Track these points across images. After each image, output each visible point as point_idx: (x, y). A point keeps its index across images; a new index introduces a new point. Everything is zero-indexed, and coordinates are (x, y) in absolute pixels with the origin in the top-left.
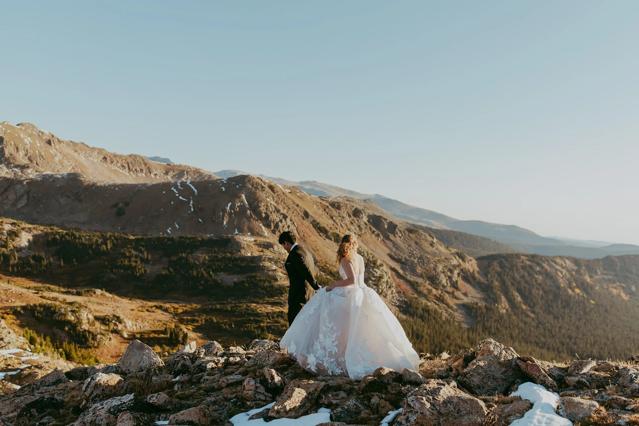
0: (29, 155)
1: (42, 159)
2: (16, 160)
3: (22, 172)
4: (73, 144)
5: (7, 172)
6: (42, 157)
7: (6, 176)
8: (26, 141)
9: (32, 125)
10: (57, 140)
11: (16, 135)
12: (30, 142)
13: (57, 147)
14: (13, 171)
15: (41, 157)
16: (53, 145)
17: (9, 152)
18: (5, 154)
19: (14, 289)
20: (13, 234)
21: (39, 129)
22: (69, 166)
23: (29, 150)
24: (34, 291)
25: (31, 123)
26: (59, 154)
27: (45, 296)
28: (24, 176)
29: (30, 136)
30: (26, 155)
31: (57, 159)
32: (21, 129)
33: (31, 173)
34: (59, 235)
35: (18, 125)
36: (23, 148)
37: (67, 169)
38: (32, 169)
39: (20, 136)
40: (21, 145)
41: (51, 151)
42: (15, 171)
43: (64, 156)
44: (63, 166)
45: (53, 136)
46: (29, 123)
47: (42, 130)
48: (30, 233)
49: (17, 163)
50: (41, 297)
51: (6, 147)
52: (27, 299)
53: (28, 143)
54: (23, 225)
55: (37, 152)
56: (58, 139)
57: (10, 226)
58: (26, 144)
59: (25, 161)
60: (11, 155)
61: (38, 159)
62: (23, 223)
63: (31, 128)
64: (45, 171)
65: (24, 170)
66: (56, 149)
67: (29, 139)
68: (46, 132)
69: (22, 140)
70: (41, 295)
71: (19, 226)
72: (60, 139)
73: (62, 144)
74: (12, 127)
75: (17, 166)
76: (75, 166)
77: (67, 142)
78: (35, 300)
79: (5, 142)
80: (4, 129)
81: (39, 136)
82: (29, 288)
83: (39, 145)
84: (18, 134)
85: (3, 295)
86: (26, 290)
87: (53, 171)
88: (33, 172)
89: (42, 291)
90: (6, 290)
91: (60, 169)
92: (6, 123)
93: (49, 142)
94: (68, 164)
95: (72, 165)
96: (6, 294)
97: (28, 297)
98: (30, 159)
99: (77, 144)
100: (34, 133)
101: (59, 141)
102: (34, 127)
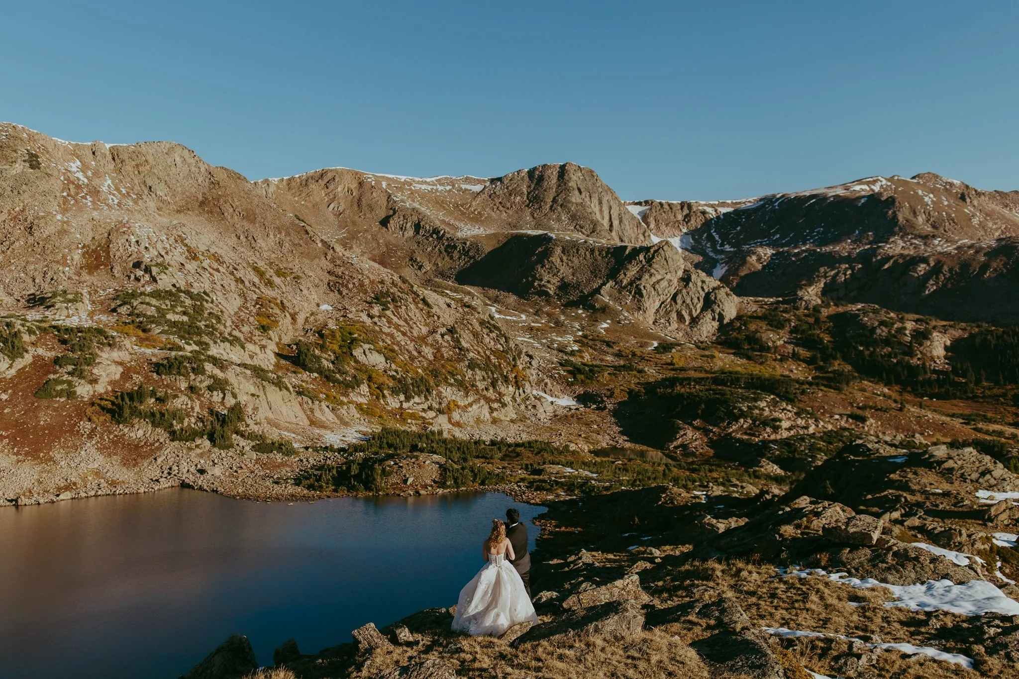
0: (932, 219)
1: (952, 224)
2: (915, 228)
3: (925, 244)
4: (1000, 195)
5: (903, 247)
6: (953, 220)
7: (902, 252)
8: (926, 199)
9: (934, 174)
10: (974, 192)
11: (912, 193)
12: (932, 201)
13: (975, 203)
14: (911, 244)
15: (951, 222)
16: (968, 200)
17: (904, 218)
18: (898, 221)
19: (930, 416)
20: (921, 336)
21: (945, 179)
22: (996, 230)
23: (931, 213)
24: (963, 421)
25: (933, 172)
26: (978, 214)
27: (981, 429)
28: (929, 250)
29: (932, 191)
30: (928, 220)
31: (975, 221)
32: (918, 183)
33: (938, 245)
34: (992, 335)
35: (913, 178)
36: (922, 211)
37: (993, 235)
38: (940, 239)
39: (917, 193)
40: (919, 207)
41: (966, 210)
42: (915, 244)
43: (987, 215)
44: (986, 231)
45: (967, 187)
46: (929, 173)
47: (949, 180)
48: (945, 333)
49: (916, 232)
50: (974, 429)
51: (899, 211)
52: (953, 432)
53: (929, 203)
54: (934, 323)
55: (944, 213)
56: (976, 191)
57: (914, 323)
58: (927, 205)
59: (929, 229)
60: (907, 221)
61: (947, 224)
62: (933, 318)
63: (933, 180)
64: (960, 240)
65: (929, 242)
66: (974, 206)
67: (931, 196)
68: (957, 182)
69: (920, 199)
70: (974, 427)
71: (927, 323)
72: (979, 190)
73: (983, 197)
74: (905, 182)
75: (917, 237)
76: (1005, 228)
77: (990, 194)
78: (965, 434)
79: (897, 204)
80: (893, 187)
81: (946, 189)
82: (953, 416)
83: (946, 203)
84: (914, 191)
85: (915, 425)
86: (948, 419)
87: (972, 239)
88: (941, 243)
89: (974, 420)
90: (919, 417)
91: (983, 236)
92: (896, 178)
93: (963, 198)
94: (994, 227)
95: (1000, 228)
96: (918, 423)
97: (953, 430)
98: (934, 226)
99: (1006, 194)
100: (938, 186)
101: (979, 194)
102: (937, 177)
